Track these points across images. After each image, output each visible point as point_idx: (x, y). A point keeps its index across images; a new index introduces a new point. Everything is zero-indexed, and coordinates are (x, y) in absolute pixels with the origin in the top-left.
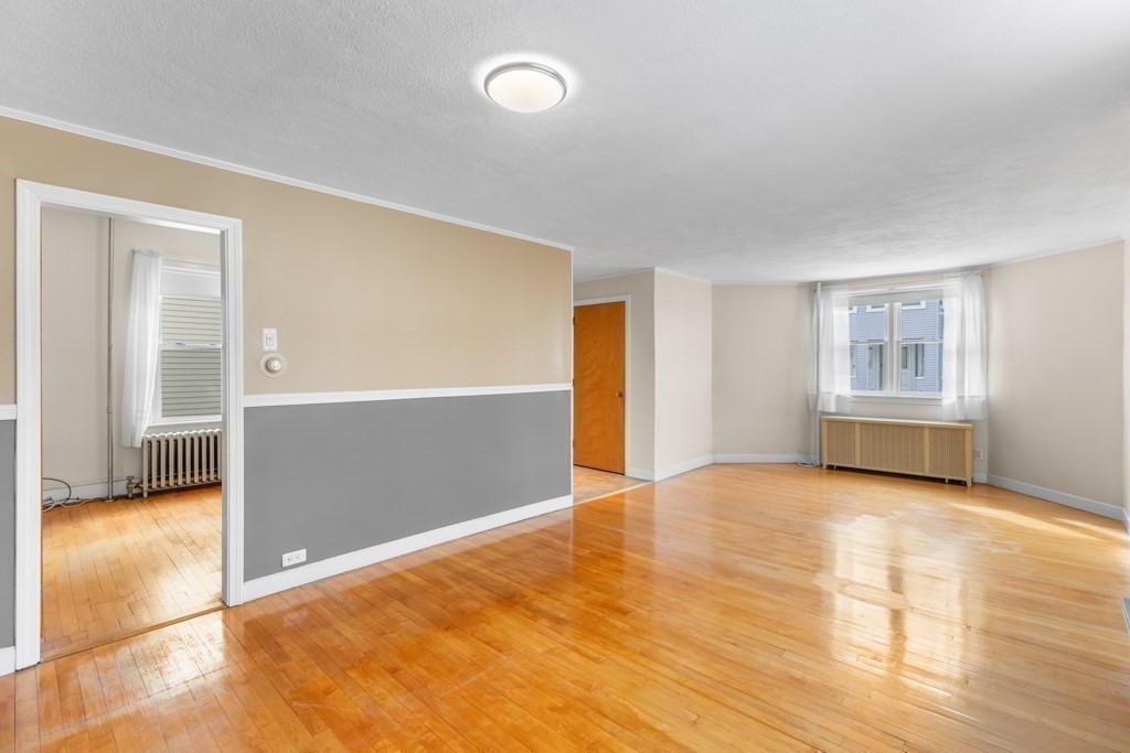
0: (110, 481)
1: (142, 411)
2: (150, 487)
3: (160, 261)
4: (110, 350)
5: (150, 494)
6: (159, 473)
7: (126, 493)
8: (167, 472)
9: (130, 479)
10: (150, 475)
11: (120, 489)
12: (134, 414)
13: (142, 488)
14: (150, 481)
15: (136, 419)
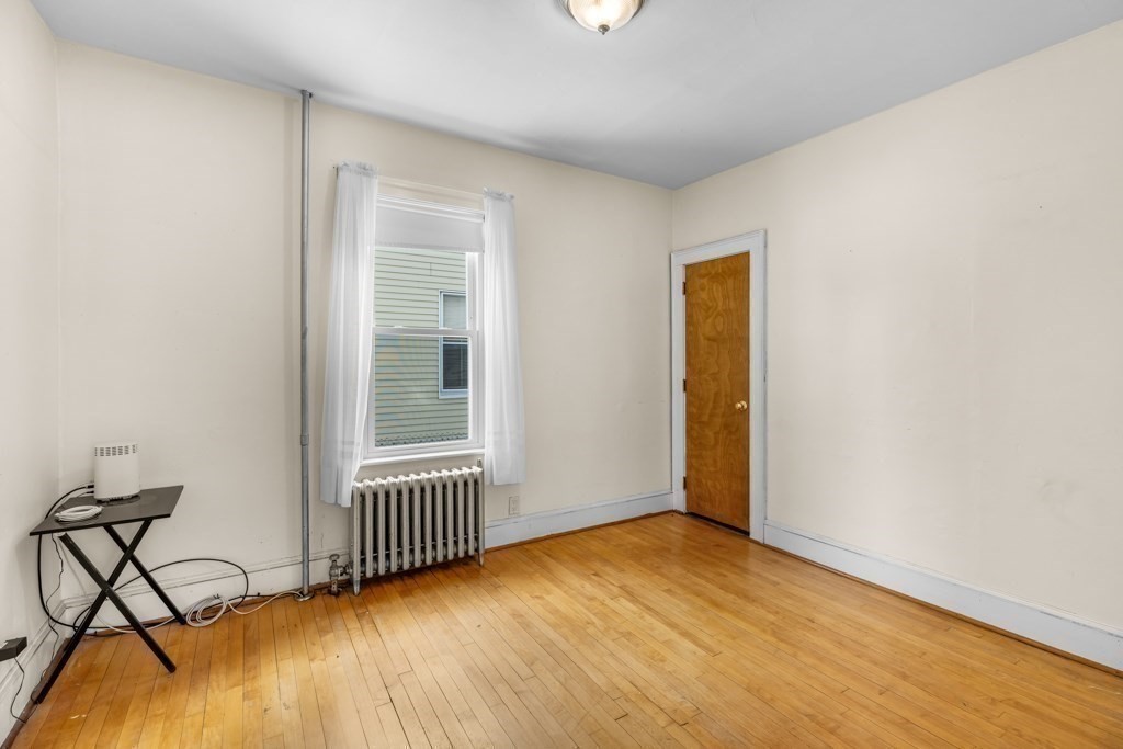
0: (306, 562)
1: (352, 443)
2: (364, 573)
3: (376, 181)
4: (304, 336)
5: (365, 582)
6: (375, 550)
7: (327, 580)
8: (388, 547)
9: (334, 557)
10: (363, 552)
11: (320, 574)
12: (339, 447)
13: (351, 575)
14: (363, 561)
15: (343, 457)
